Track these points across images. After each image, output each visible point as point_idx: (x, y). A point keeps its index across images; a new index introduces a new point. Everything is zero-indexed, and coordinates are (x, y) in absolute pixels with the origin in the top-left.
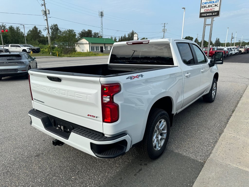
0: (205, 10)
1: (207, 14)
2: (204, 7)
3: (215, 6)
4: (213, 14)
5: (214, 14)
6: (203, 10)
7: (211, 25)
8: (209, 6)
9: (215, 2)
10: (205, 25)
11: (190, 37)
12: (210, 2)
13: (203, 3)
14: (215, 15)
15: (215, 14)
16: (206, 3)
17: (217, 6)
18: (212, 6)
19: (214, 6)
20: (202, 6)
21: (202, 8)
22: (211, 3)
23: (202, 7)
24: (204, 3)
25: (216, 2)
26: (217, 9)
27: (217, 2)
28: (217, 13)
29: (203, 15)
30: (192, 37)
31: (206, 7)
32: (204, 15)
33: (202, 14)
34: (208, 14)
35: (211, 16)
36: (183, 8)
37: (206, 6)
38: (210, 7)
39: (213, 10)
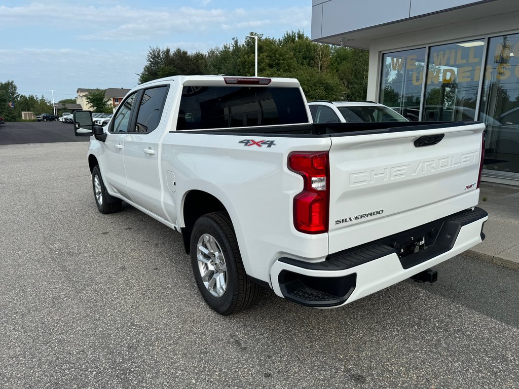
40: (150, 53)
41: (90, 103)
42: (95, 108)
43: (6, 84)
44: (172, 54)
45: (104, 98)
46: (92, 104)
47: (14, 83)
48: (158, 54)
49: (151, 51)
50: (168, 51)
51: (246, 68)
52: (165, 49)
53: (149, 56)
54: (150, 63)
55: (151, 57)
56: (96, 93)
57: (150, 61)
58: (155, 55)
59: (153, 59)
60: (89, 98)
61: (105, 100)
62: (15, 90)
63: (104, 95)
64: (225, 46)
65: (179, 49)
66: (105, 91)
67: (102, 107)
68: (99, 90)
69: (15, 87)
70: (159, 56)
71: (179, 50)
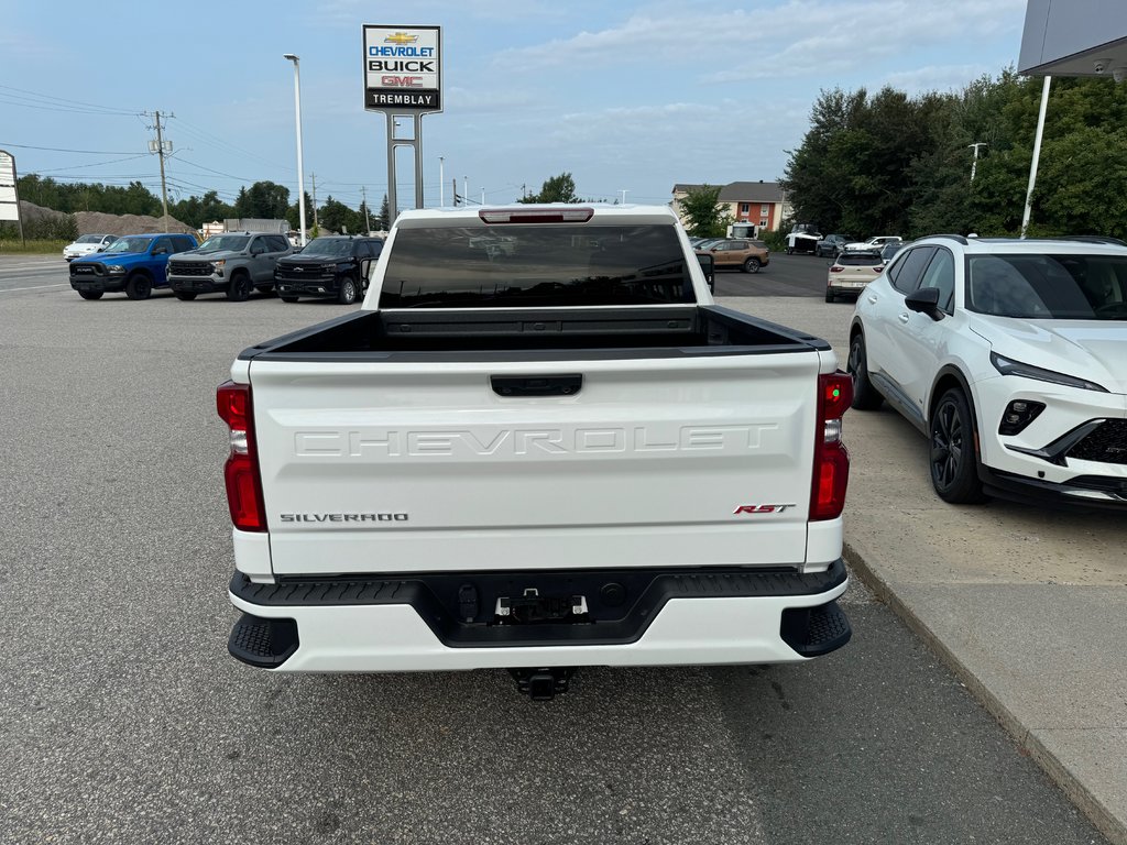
0: (386, 81)
1: (393, 98)
2: (381, 69)
3: (422, 70)
4: (416, 100)
5: (421, 100)
6: (375, 80)
7: (416, 142)
8: (396, 63)
9: (418, 52)
10: (393, 142)
11: (276, 184)
12: (401, 51)
13: (374, 51)
14: (425, 107)
15: (425, 101)
16: (383, 51)
17: (429, 70)
18: (410, 66)
19: (418, 66)
20: (371, 62)
21: (371, 69)
22: (403, 52)
23: (369, 66)
24: (377, 51)
25: (422, 52)
26: (428, 81)
27: (428, 53)
28: (431, 100)
29: (379, 98)
30: (285, 185)
31: (386, 68)
32: (383, 98)
33: (376, 96)
34: (398, 99)
35: (410, 106)
36: (289, 57)
37: (386, 63)
38: (402, 69)
39: (414, 82)
40: (820, 104)
41: (687, 214)
42: (696, 224)
43: (558, 179)
44: (869, 102)
45: (716, 203)
46: (690, 217)
47: (573, 178)
48: (837, 104)
49: (822, 100)
50: (862, 94)
51: (1022, 127)
52: (854, 93)
53: (816, 110)
54: (816, 125)
55: (821, 113)
56: (702, 194)
57: (818, 121)
58: (829, 107)
59: (824, 116)
60: (686, 205)
61: (719, 206)
62: (571, 191)
63: (716, 198)
64: (1005, 72)
65: (888, 90)
66: (719, 189)
67: (709, 223)
68: (709, 187)
69: (572, 185)
70: (840, 109)
71: (888, 93)
